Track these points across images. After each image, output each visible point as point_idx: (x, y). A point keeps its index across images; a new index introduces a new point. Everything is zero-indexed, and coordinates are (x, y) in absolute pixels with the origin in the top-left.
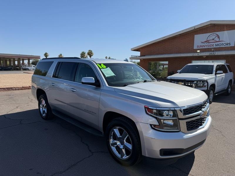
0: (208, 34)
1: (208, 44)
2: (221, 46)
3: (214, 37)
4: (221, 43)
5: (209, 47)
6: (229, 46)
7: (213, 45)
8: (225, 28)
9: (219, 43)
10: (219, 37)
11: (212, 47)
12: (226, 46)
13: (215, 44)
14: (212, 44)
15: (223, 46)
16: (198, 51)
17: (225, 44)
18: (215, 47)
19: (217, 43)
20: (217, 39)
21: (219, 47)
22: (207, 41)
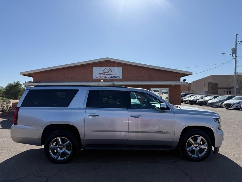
0: (104, 68)
1: (104, 75)
2: (114, 78)
3: (108, 70)
4: (114, 75)
5: (105, 78)
6: (119, 78)
7: (108, 77)
8: (115, 65)
9: (112, 75)
10: (111, 71)
11: (107, 78)
12: (117, 78)
13: (109, 76)
14: (107, 75)
15: (115, 78)
16: (102, 81)
17: (113, 77)
18: (109, 78)
19: (111, 75)
20: (110, 72)
21: (112, 78)
22: (103, 73)
